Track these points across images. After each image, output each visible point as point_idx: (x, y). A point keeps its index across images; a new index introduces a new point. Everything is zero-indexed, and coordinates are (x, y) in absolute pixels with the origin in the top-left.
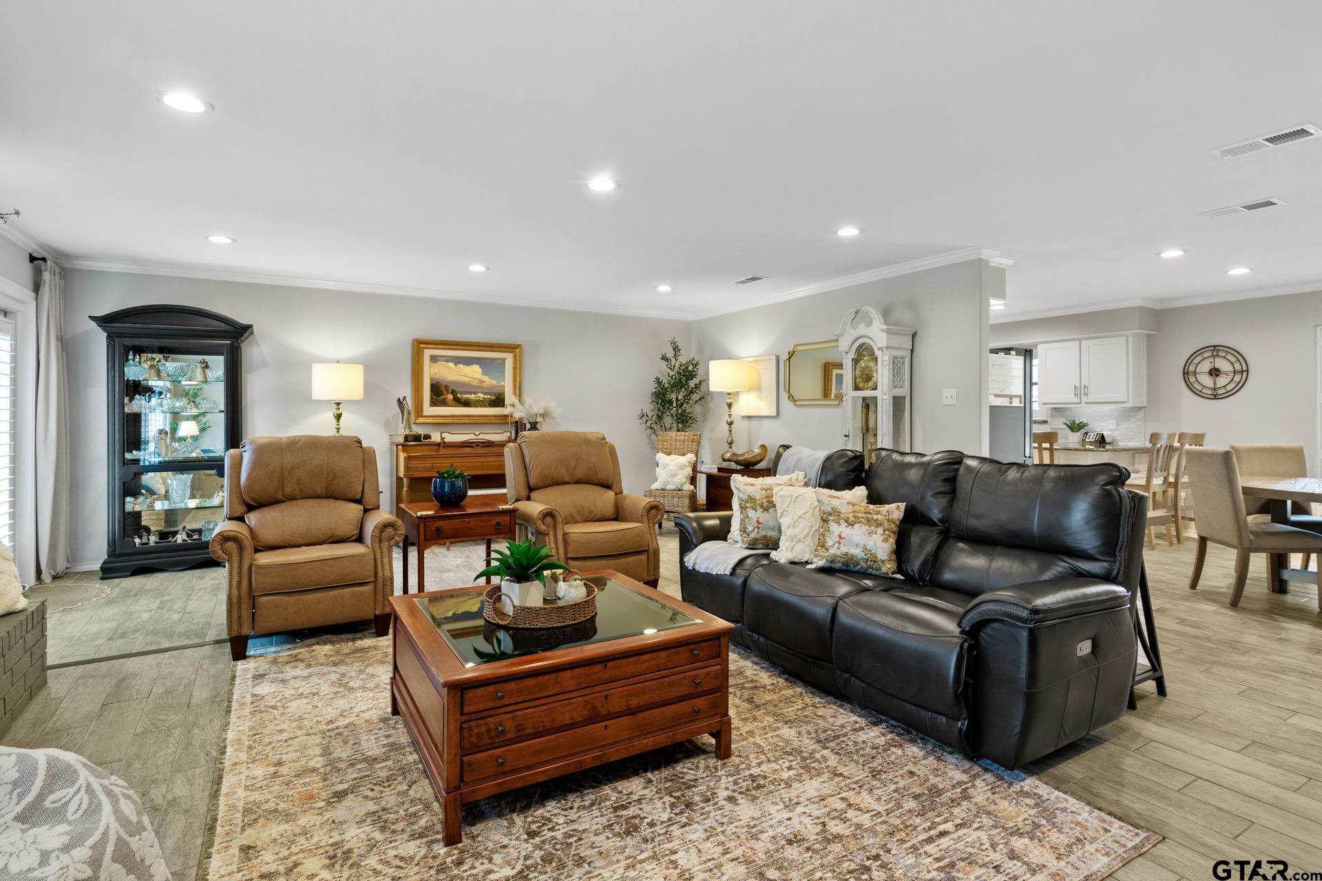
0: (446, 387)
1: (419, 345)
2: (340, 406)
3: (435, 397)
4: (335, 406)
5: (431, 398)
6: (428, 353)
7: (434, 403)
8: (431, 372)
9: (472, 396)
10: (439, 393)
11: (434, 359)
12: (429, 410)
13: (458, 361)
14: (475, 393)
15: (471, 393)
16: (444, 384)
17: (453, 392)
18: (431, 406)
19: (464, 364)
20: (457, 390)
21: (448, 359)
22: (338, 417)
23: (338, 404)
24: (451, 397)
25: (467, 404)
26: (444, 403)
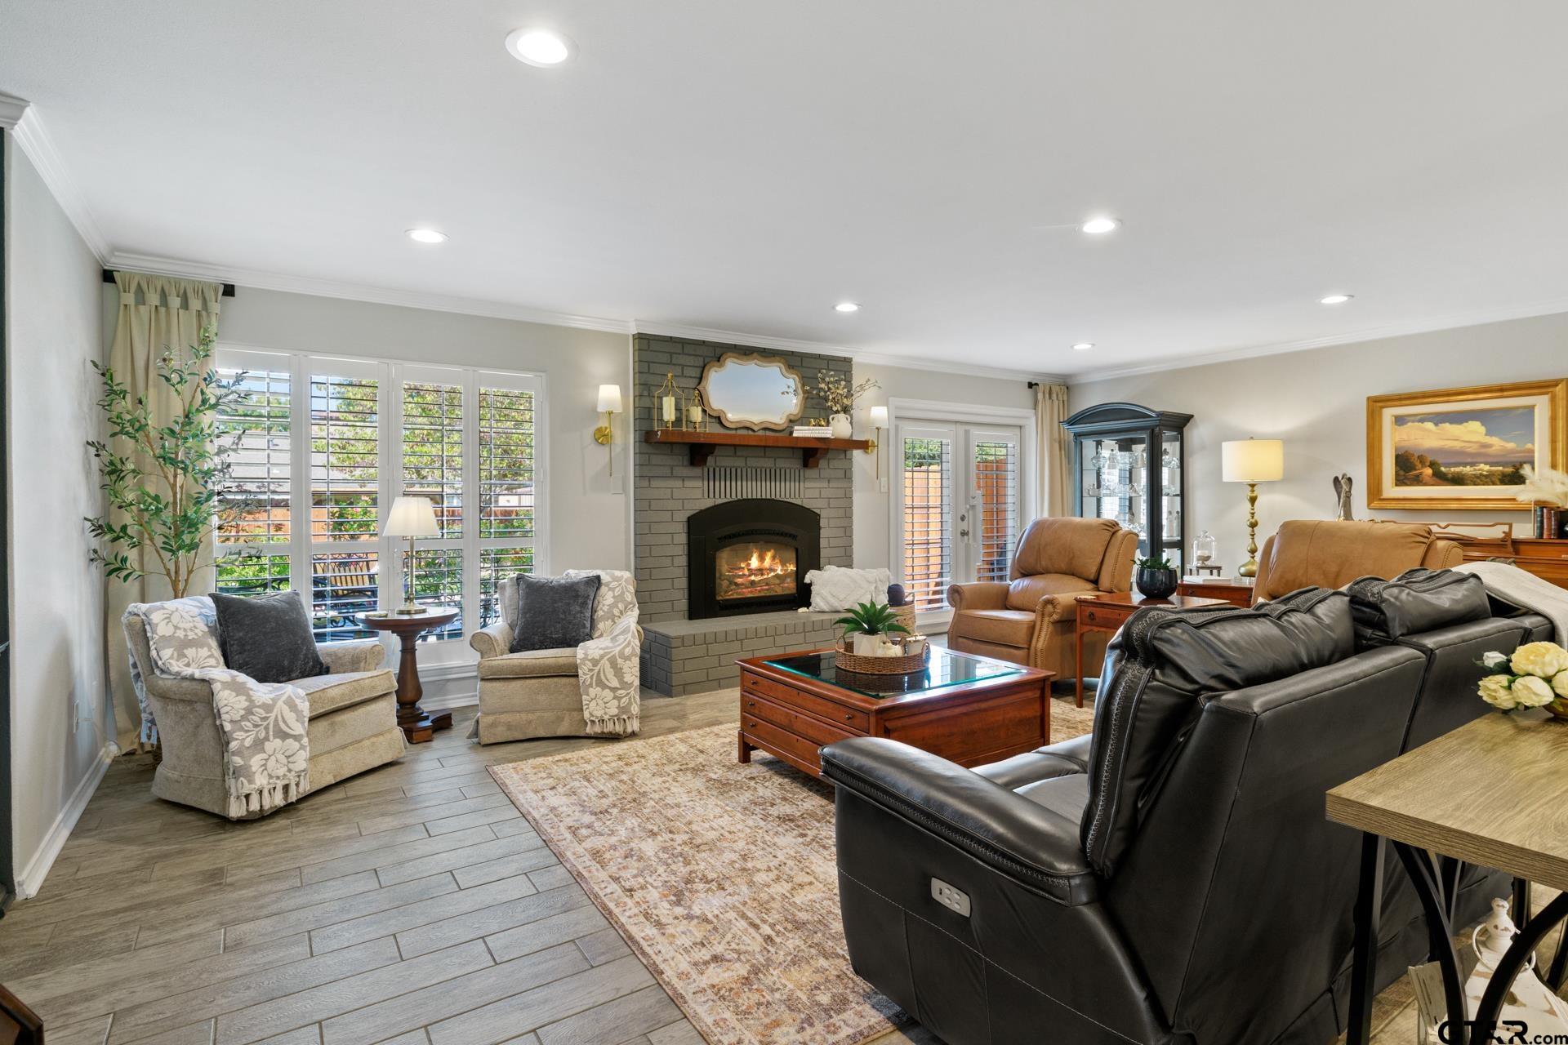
0: (1421, 459)
1: (1376, 404)
2: (1255, 488)
3: (1402, 473)
4: (1250, 488)
5: (1397, 474)
6: (1389, 414)
7: (1400, 481)
8: (1392, 439)
9: (1468, 470)
10: (1407, 467)
11: (1400, 420)
12: (1390, 490)
13: (1439, 419)
14: (1472, 464)
15: (1465, 465)
16: (1416, 455)
17: (1432, 465)
18: (1396, 485)
19: (1451, 423)
20: (1440, 461)
21: (1423, 418)
22: (1253, 500)
23: (1253, 486)
24: (1429, 471)
25: (1458, 480)
26: (1418, 481)
